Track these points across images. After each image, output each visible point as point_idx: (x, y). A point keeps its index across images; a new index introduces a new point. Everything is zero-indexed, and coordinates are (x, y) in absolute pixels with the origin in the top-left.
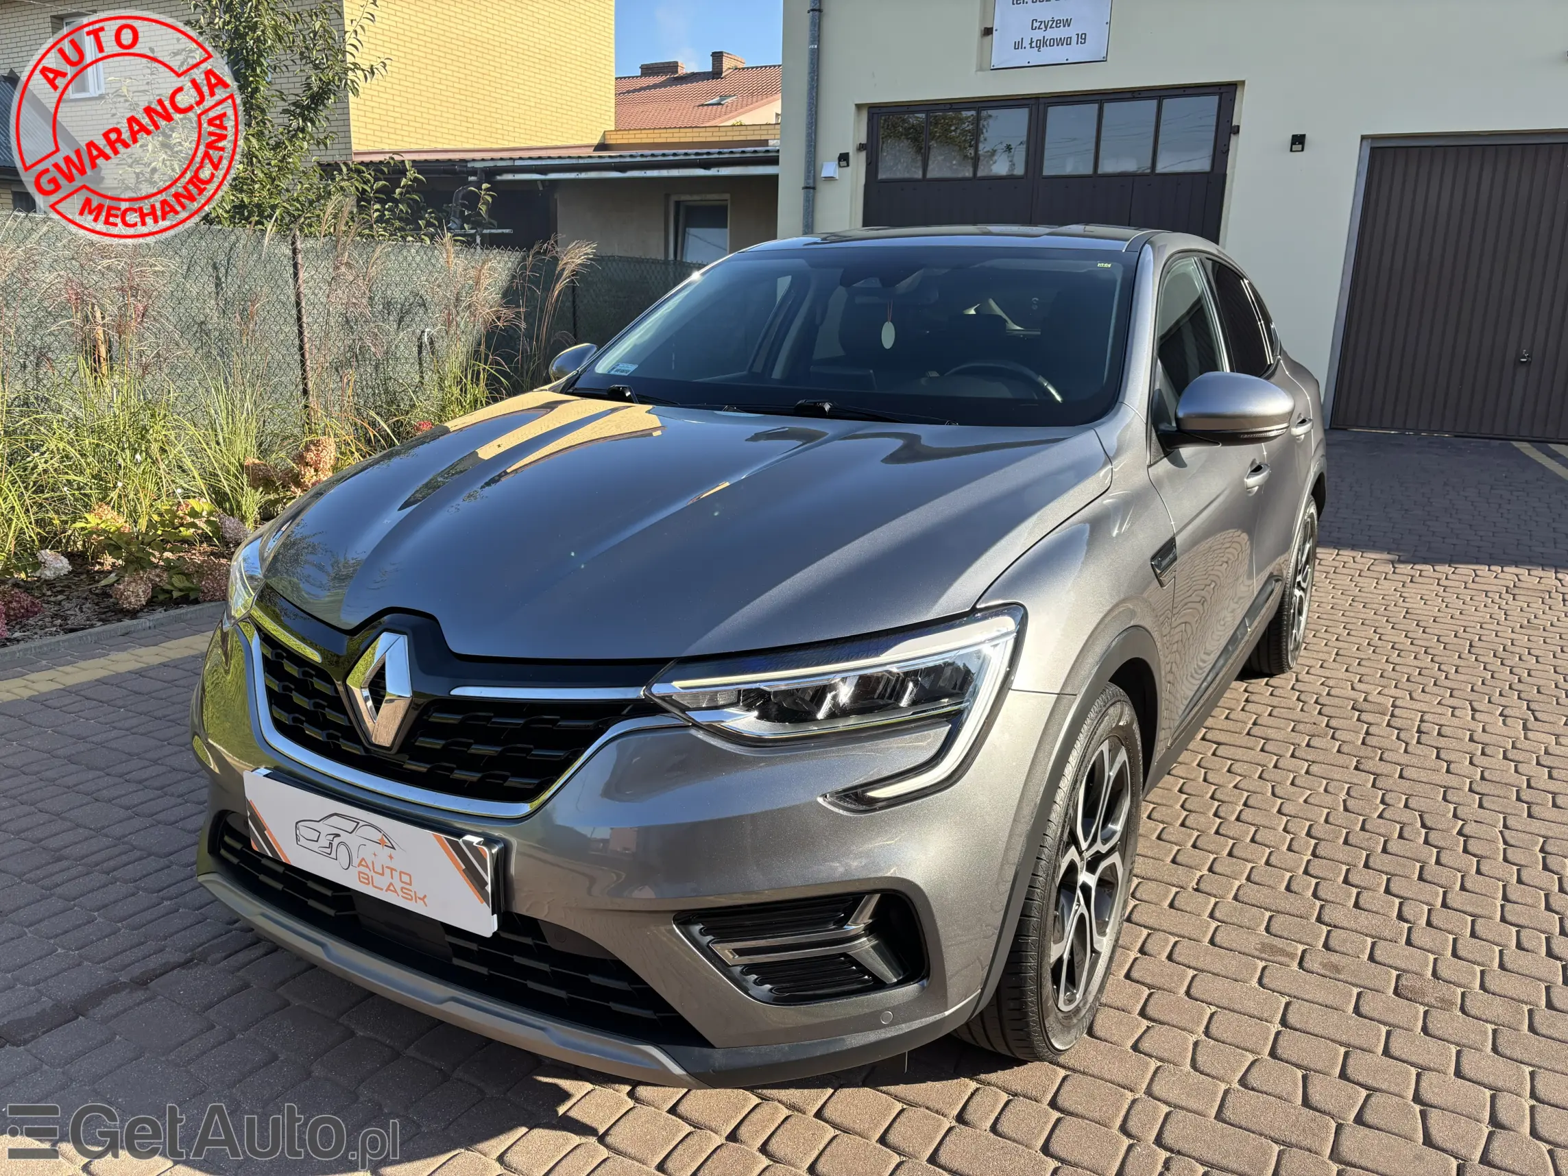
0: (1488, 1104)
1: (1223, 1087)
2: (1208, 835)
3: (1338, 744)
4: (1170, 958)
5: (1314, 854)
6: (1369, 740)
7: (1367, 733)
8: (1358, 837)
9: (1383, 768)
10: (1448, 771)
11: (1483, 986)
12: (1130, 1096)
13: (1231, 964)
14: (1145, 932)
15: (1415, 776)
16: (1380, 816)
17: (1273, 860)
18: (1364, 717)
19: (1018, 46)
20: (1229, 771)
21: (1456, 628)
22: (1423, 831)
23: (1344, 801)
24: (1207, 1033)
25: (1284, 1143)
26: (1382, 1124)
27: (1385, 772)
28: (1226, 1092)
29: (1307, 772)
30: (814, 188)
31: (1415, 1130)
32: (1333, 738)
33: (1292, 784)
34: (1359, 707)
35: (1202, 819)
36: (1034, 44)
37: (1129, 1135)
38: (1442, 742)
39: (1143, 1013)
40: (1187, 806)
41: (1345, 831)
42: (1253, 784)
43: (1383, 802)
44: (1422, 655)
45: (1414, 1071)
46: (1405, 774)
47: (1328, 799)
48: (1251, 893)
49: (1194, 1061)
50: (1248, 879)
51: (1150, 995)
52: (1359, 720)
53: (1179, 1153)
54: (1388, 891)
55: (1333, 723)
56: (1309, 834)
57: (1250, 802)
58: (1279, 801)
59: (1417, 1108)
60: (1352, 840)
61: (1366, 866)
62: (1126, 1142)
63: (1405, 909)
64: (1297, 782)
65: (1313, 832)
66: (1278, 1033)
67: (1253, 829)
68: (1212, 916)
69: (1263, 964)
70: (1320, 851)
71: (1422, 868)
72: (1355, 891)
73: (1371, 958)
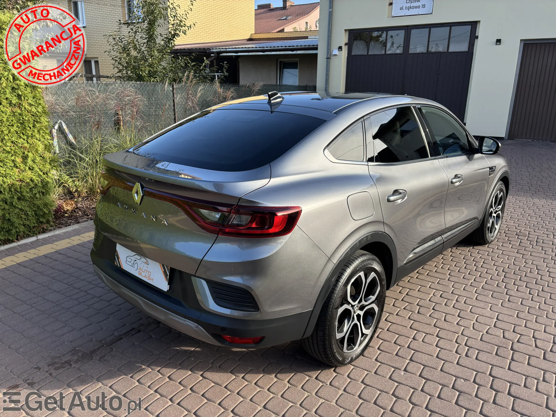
0: (553, 339)
1: (481, 333)
2: (473, 271)
3: (511, 245)
4: (465, 303)
5: (505, 277)
6: (521, 244)
7: (520, 242)
8: (518, 272)
9: (525, 253)
10: (545, 253)
11: (552, 311)
12: (457, 335)
13: (482, 305)
14: (457, 296)
15: (535, 255)
16: (524, 266)
17: (493, 278)
18: (520, 237)
19: (401, 9)
20: (478, 253)
21: (549, 209)
22: (537, 271)
23: (513, 262)
24: (476, 321)
25: (498, 346)
26: (524, 342)
27: (526, 253)
28: (483, 335)
29: (502, 254)
30: (330, 58)
31: (533, 344)
32: (510, 243)
33: (498, 257)
34: (518, 234)
35: (471, 267)
36: (407, 8)
37: (458, 343)
38: (543, 245)
39: (458, 316)
40: (466, 263)
41: (514, 270)
42: (486, 257)
43: (525, 262)
44: (538, 218)
45: (533, 331)
46: (532, 254)
47: (509, 261)
48: (486, 286)
49: (473, 327)
50: (486, 283)
51: (460, 312)
52: (518, 238)
53: (471, 347)
54: (526, 287)
55: (510, 239)
56: (503, 271)
57: (485, 262)
58: (494, 262)
59: (534, 339)
60: (516, 273)
61: (520, 280)
62: (457, 345)
63: (531, 291)
64: (499, 256)
65: (504, 270)
66: (496, 322)
67: (486, 270)
68: (476, 292)
69: (491, 305)
70: (506, 276)
71: (536, 281)
72: (517, 287)
73: (521, 304)
